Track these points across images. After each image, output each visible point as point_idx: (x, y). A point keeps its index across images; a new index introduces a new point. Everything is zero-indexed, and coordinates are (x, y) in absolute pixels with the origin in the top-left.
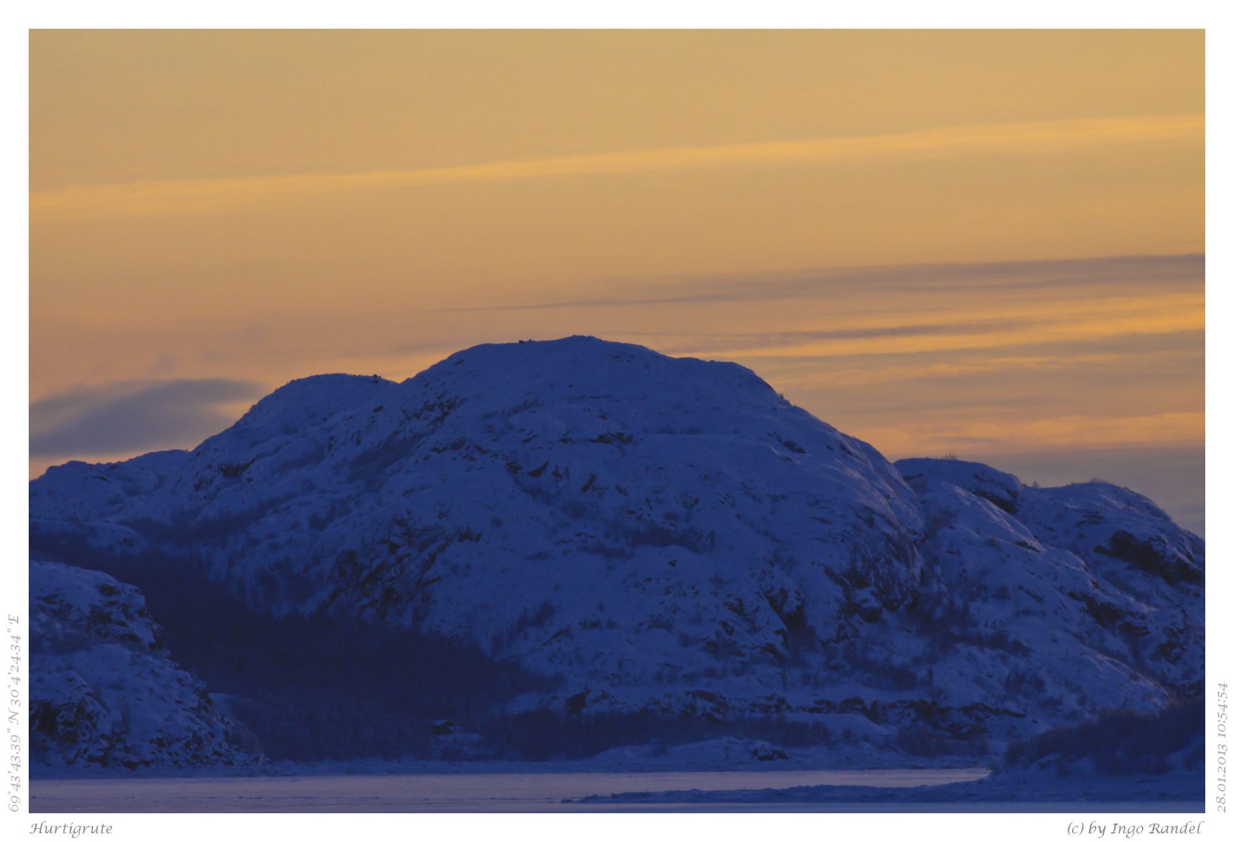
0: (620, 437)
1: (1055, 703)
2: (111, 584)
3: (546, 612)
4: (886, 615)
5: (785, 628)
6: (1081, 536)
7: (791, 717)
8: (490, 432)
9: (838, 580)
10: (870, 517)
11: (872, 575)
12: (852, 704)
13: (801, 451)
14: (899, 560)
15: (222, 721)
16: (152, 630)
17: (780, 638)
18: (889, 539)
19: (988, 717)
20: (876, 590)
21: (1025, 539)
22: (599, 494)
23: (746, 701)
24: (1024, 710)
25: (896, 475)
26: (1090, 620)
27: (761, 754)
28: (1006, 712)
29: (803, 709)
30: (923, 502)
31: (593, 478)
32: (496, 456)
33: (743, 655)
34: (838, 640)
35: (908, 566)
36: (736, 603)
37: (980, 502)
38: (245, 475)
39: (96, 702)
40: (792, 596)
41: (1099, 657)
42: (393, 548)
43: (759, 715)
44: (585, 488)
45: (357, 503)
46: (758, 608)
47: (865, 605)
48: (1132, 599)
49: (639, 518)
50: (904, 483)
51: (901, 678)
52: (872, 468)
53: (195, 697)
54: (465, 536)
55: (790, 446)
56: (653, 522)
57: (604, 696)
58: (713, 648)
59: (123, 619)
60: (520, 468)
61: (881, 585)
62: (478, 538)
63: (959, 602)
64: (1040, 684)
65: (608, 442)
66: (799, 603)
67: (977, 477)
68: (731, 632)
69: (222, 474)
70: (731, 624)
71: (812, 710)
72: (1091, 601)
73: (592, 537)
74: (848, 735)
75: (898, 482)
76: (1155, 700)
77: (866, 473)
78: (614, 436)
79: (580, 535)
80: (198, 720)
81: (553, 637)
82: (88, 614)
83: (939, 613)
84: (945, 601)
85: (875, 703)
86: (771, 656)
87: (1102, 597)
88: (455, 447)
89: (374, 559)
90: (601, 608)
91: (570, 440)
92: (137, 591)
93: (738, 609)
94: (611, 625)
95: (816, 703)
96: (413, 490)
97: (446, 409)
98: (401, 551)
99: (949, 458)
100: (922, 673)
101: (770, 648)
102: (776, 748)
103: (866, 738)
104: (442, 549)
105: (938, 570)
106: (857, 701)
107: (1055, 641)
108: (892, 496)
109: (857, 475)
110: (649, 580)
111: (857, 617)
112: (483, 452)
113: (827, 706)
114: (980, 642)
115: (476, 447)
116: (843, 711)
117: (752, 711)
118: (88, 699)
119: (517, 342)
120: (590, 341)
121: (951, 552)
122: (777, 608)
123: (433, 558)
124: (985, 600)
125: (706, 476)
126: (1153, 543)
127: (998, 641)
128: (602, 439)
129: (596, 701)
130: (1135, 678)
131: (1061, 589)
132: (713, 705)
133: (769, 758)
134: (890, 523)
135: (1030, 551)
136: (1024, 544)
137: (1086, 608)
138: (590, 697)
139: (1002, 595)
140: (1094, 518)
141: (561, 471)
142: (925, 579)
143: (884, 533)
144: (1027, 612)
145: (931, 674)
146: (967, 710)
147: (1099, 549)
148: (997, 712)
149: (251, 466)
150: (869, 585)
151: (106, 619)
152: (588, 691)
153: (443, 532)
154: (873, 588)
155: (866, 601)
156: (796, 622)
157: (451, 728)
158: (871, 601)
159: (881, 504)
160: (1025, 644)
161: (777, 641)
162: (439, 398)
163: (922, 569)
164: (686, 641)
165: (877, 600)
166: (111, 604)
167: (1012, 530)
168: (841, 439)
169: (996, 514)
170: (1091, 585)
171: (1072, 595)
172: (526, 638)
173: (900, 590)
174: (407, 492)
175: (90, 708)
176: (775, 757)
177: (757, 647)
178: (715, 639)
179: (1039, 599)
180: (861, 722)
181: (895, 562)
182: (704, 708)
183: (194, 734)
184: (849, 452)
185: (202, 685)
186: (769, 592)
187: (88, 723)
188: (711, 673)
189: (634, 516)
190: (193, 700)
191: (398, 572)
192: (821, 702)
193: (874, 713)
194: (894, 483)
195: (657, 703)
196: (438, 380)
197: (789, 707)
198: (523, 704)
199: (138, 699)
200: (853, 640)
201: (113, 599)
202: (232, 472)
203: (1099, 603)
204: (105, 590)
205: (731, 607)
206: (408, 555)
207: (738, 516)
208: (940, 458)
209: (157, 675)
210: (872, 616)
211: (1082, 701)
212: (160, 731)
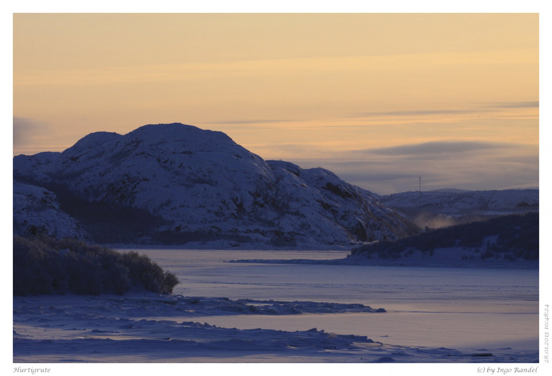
0: (189, 152)
1: (314, 232)
2: (46, 191)
3: (168, 203)
4: (266, 205)
5: (237, 208)
6: (317, 183)
7: (241, 234)
8: (152, 150)
9: (252, 195)
10: (261, 177)
11: (262, 194)
12: (257, 231)
13: (241, 157)
14: (269, 190)
15: (83, 232)
16: (59, 205)
17: (236, 211)
18: (266, 183)
19: (295, 235)
20: (263, 198)
21: (303, 184)
22: (184, 168)
23: (227, 229)
24: (305, 234)
25: (267, 165)
26: (322, 208)
27: (233, 245)
28: (300, 234)
29: (243, 232)
30: (274, 173)
31: (182, 164)
32: (154, 157)
33: (225, 216)
34: (252, 213)
35: (272, 191)
36: (223, 201)
37: (290, 173)
38: (78, 160)
39: (48, 226)
40: (239, 199)
41: (326, 219)
42: (124, 183)
43: (231, 233)
44: (179, 167)
45: (113, 169)
46: (230, 202)
47: (260, 202)
48: (334, 202)
49: (195, 176)
50: (269, 167)
51: (270, 223)
52: (260, 163)
53: (75, 225)
54: (145, 180)
55: (237, 156)
56: (199, 177)
57: (186, 227)
58: (217, 214)
59: (50, 202)
60: (161, 161)
61: (264, 197)
62: (149, 180)
63: (286, 202)
64: (309, 226)
65: (186, 153)
66: (241, 201)
67: (288, 166)
68: (222, 209)
69: (71, 160)
70: (222, 207)
71: (246, 232)
72: (322, 203)
73: (182, 181)
74: (257, 240)
75: (267, 167)
76: (342, 232)
77: (259, 164)
78: (187, 152)
79: (178, 180)
80: (76, 232)
81: (171, 209)
82: (40, 200)
83: (280, 205)
84: (282, 202)
85: (263, 231)
86: (233, 216)
87: (326, 202)
88: (142, 154)
89: (118, 186)
90: (185, 201)
91: (175, 153)
92: (54, 194)
93: (224, 203)
94: (188, 206)
95: (246, 230)
96: (130, 166)
97: (138, 143)
98: (126, 184)
99: (280, 160)
100: (276, 222)
101: (233, 214)
102: (237, 243)
103: (262, 241)
104: (138, 183)
105: (279, 192)
106: (258, 230)
107: (313, 214)
108: (266, 171)
109: (257, 165)
110: (199, 194)
111: (257, 206)
112: (150, 155)
113: (250, 231)
114: (292, 214)
115: (148, 154)
116: (254, 233)
117: (228, 232)
118: (45, 225)
119: (158, 124)
120: (180, 124)
121: (283, 188)
122: (235, 203)
123: (136, 186)
124: (293, 201)
125: (214, 164)
126: (338, 186)
127: (297, 213)
128: (184, 153)
129: (184, 228)
130: (336, 225)
131: (314, 199)
132: (217, 230)
133: (234, 246)
134: (267, 179)
135: (305, 188)
136: (303, 186)
137: (321, 204)
138: (182, 227)
139: (297, 200)
140: (322, 178)
141: (173, 162)
142: (276, 195)
143: (265, 182)
144: (304, 205)
145: (279, 222)
146: (289, 233)
147: (323, 187)
148: (298, 234)
149: (80, 158)
150: (261, 196)
151: (45, 202)
152: (181, 225)
153: (139, 179)
154: (262, 197)
155: (260, 201)
156: (240, 207)
157: (143, 235)
158: (261, 201)
159: (264, 173)
160: (305, 215)
161: (235, 212)
162: (136, 140)
163: (276, 192)
164: (209, 211)
165: (263, 201)
166: (47, 197)
167: (300, 182)
168: (252, 154)
169: (295, 176)
170: (323, 198)
171: (317, 200)
172: (163, 209)
173: (270, 198)
174: (128, 167)
175: (46, 228)
176: (236, 246)
177: (229, 214)
178: (217, 211)
179: (308, 202)
180: (260, 236)
181: (268, 190)
182: (215, 231)
183: (75, 236)
184: (254, 158)
185: (77, 222)
186: (232, 198)
187: (45, 232)
188: (216, 221)
189: (193, 175)
190: (75, 226)
191: (126, 189)
192: (248, 230)
193: (263, 233)
194: (266, 167)
195: (201, 229)
196: (136, 134)
197: (239, 231)
198: (163, 228)
199: (59, 225)
200: (256, 212)
201: (47, 196)
202: (74, 159)
203: (325, 203)
204: (45, 193)
205: (222, 202)
206: (128, 185)
207: (224, 176)
208: (277, 160)
209: (64, 218)
210: (262, 206)
211: (321, 231)
212: (66, 235)
